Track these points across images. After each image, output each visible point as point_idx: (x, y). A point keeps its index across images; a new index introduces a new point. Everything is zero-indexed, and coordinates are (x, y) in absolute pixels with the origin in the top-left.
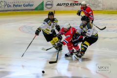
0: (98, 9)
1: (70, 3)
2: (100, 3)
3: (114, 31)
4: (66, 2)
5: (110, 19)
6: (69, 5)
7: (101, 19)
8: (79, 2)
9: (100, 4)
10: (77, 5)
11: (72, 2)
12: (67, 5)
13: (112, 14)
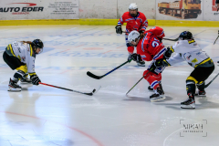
0: (72, 17)
1: (21, 6)
2: (74, 6)
3: (99, 55)
4: (15, 6)
5: (92, 35)
6: (21, 11)
7: (76, 35)
8: (38, 6)
9: (74, 9)
10: (34, 10)
11: (25, 5)
12: (16, 10)
13: (96, 25)
